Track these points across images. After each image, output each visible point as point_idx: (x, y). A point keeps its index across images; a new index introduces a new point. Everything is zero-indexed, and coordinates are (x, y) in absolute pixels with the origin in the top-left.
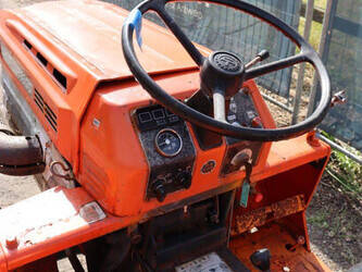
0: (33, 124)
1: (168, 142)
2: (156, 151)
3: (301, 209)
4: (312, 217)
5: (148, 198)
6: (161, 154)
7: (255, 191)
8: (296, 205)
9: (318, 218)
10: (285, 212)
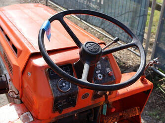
0: (4, 69)
1: (64, 84)
2: (58, 89)
3: (137, 114)
4: (151, 112)
5: (54, 112)
6: (60, 91)
7: (111, 106)
8: (135, 112)
9: (154, 113)
10: (129, 115)
